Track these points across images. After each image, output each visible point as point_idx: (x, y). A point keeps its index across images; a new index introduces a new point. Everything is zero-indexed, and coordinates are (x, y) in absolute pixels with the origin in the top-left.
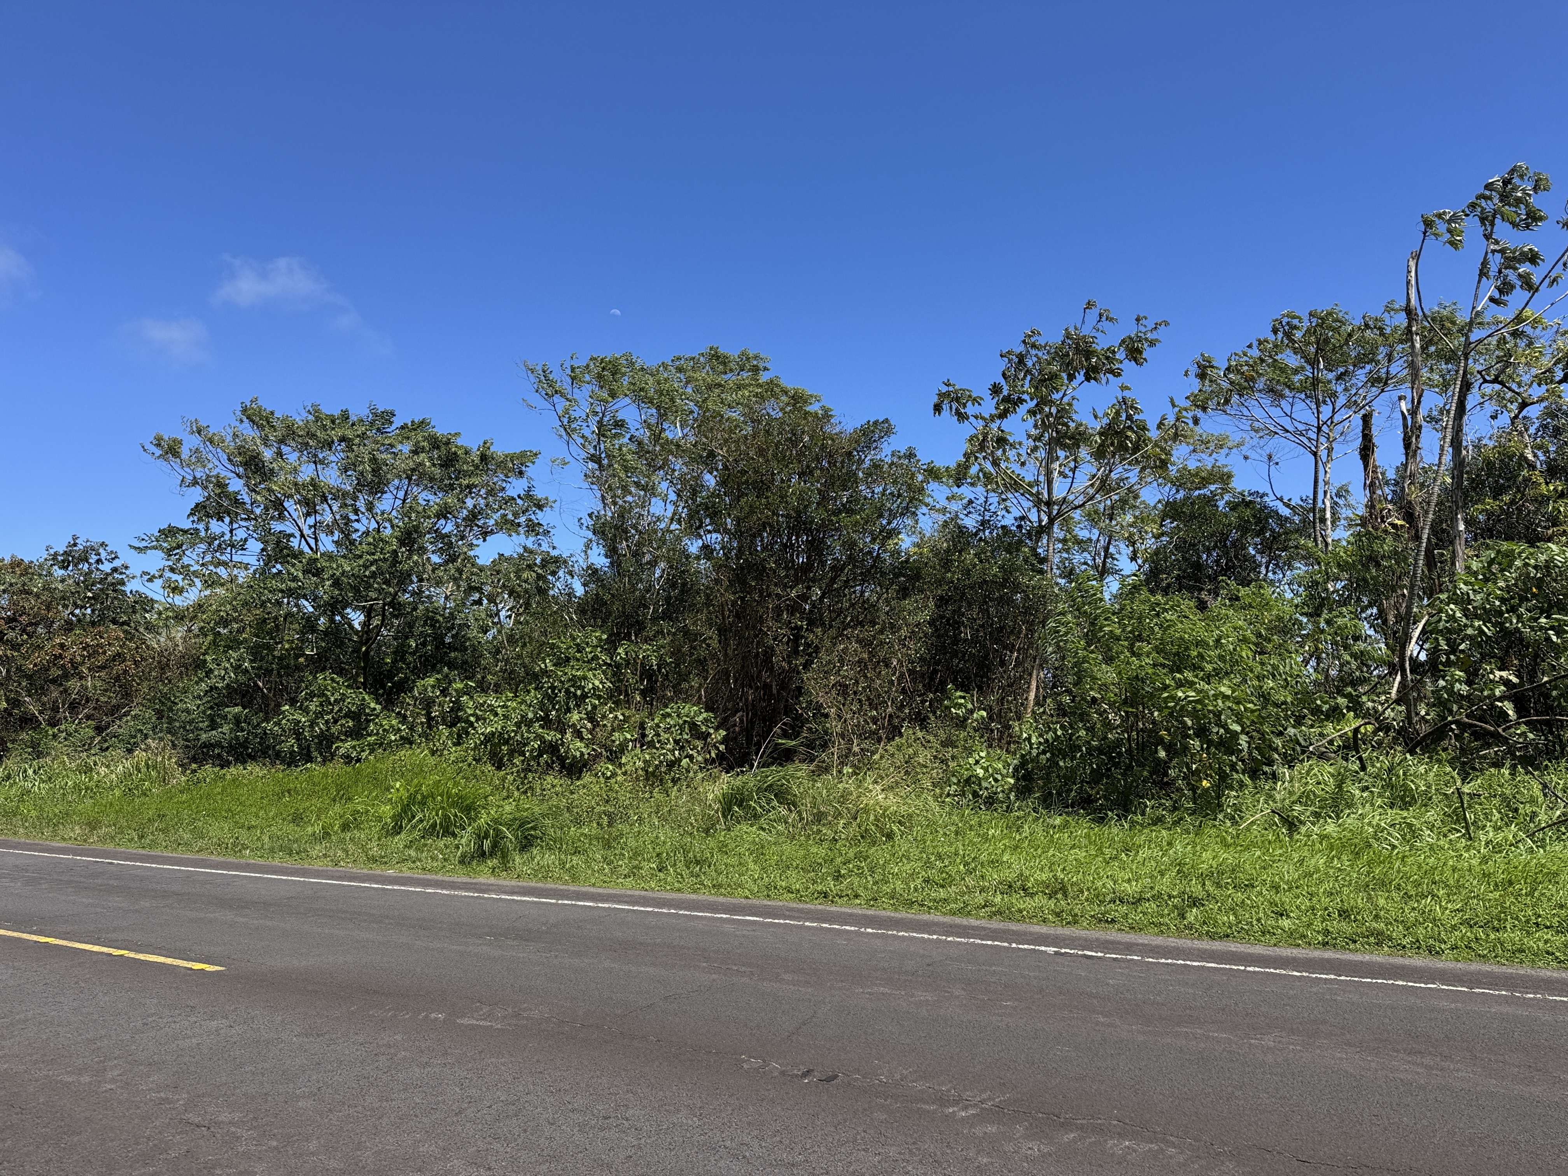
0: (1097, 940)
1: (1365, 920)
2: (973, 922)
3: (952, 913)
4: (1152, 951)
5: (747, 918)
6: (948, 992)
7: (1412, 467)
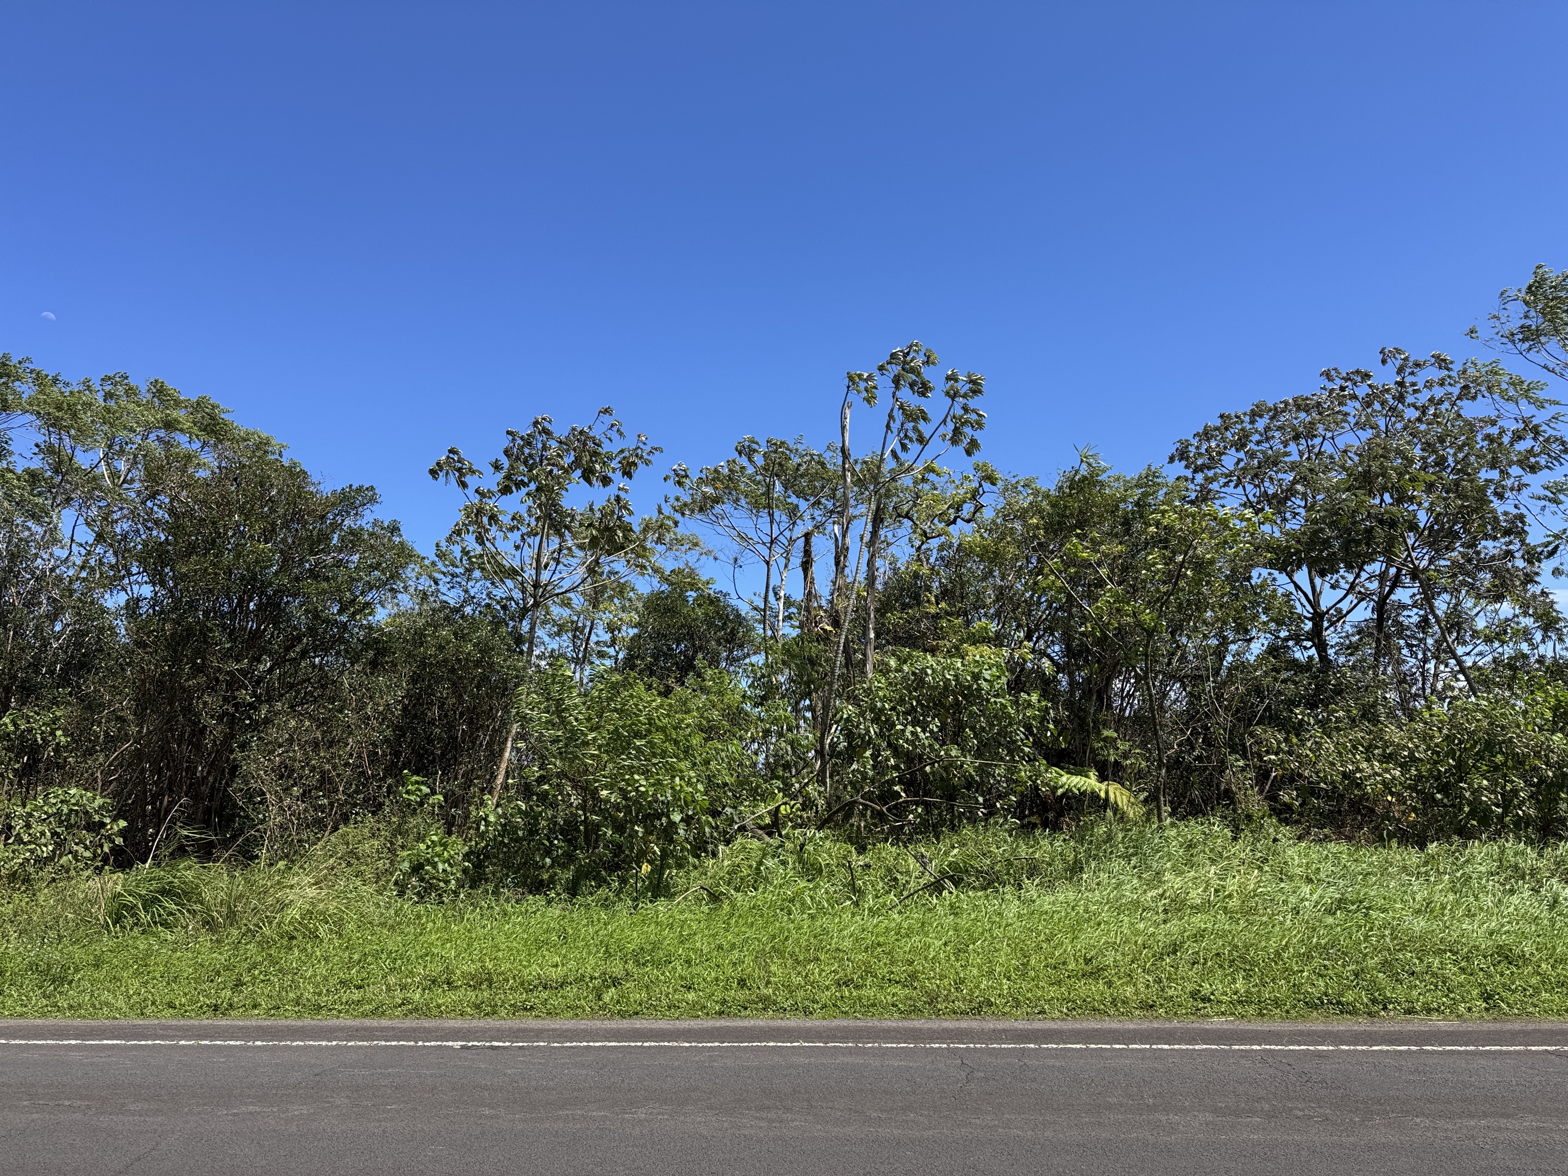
0: (510, 1029)
1: (759, 988)
2: (385, 1022)
3: (365, 1015)
4: (559, 1036)
5: (105, 1042)
6: (329, 1102)
7: (840, 582)
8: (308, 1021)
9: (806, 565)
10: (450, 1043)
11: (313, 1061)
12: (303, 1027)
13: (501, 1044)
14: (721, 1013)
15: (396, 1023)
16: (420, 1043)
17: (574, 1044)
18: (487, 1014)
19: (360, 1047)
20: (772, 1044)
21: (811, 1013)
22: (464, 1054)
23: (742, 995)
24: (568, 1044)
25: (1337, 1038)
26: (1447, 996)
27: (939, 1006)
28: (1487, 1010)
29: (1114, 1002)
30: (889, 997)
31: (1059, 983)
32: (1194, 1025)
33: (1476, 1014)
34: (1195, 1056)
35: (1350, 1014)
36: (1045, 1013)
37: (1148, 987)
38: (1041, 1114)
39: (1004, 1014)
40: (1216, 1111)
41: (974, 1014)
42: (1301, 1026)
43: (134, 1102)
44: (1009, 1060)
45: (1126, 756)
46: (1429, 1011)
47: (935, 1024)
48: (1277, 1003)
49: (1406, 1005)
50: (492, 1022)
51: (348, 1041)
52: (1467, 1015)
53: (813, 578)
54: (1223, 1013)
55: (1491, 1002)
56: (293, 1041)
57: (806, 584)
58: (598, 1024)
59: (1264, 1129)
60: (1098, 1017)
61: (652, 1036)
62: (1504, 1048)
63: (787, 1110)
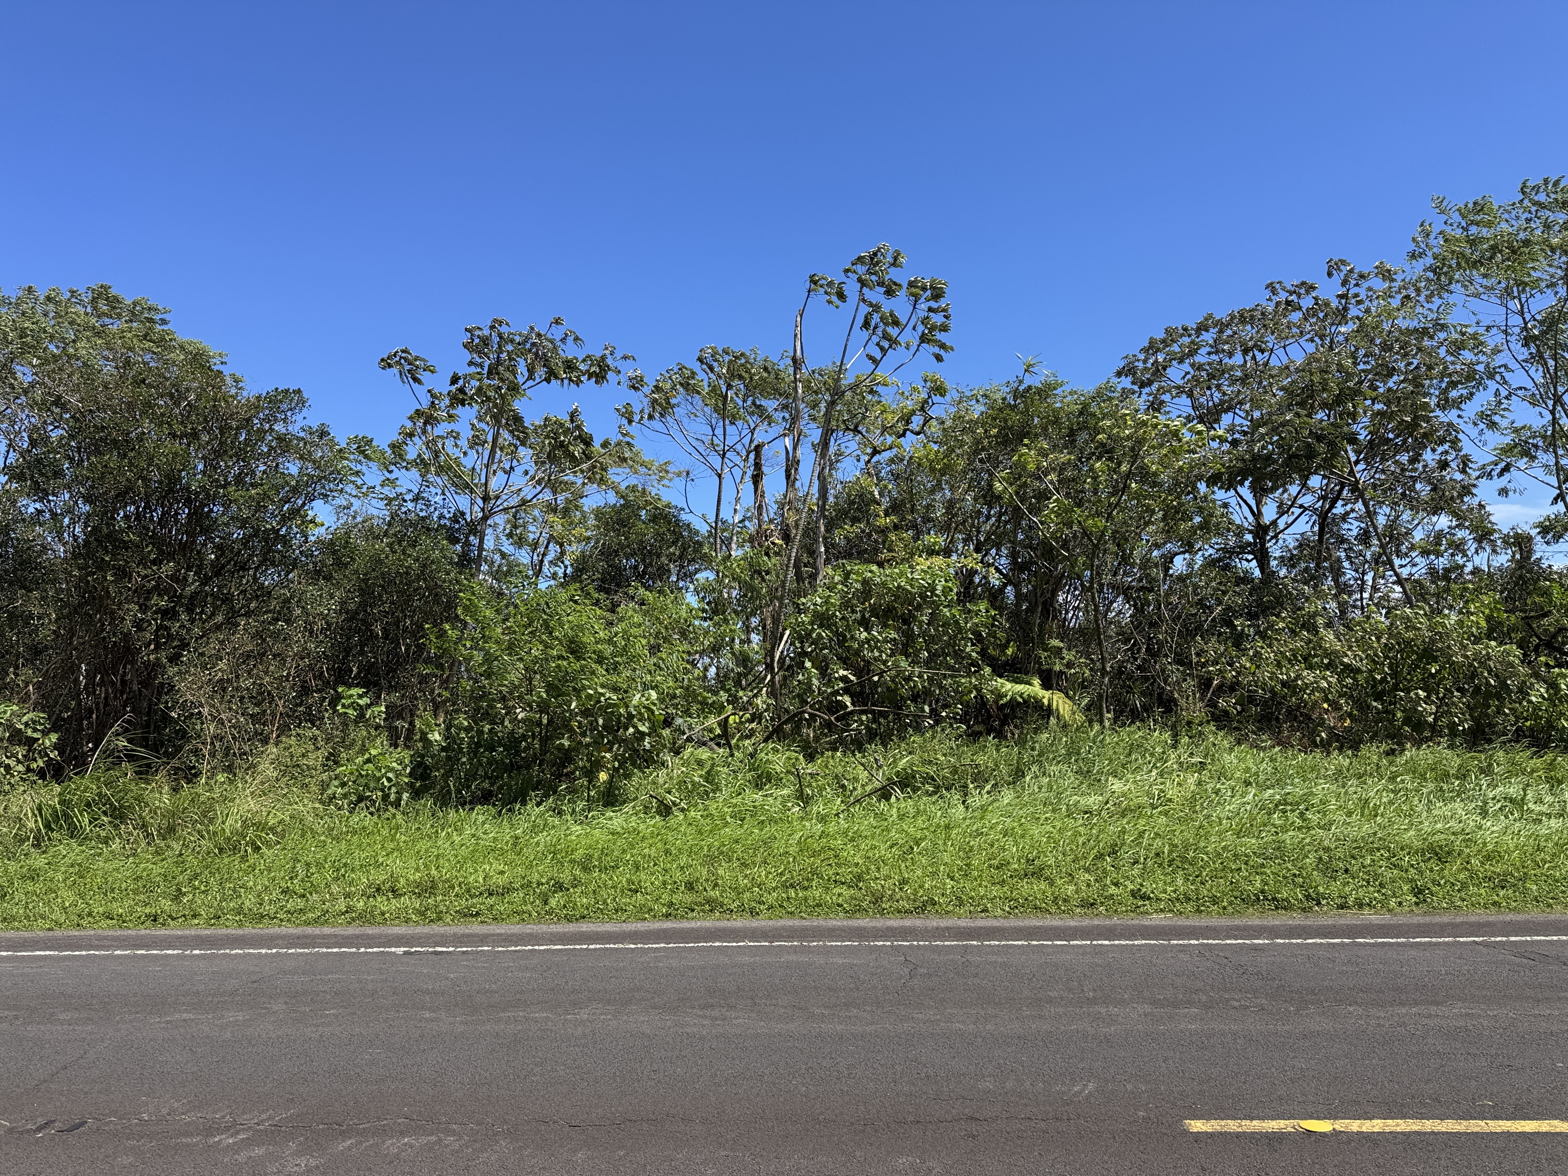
0: (455, 934)
1: (705, 890)
2: (327, 930)
3: (307, 923)
4: (505, 940)
5: (38, 953)
6: (266, 1008)
7: (791, 495)
8: (249, 930)
9: (757, 479)
10: (393, 949)
11: (251, 969)
12: (243, 936)
13: (444, 949)
14: (667, 916)
15: (338, 931)
16: (362, 950)
17: (519, 948)
18: (432, 921)
19: (301, 954)
20: (717, 944)
21: (757, 914)
22: (406, 959)
23: (689, 898)
24: (513, 948)
25: (1273, 932)
26: (1379, 891)
27: (884, 905)
28: (1417, 904)
29: (1055, 901)
30: (834, 898)
31: (1003, 883)
32: (1133, 922)
33: (1407, 908)
34: (1134, 951)
35: (1285, 909)
36: (987, 911)
37: (1088, 885)
38: (983, 1008)
39: (947, 913)
40: (1155, 1003)
41: (918, 913)
42: (1237, 922)
43: (64, 1011)
44: (952, 957)
45: (1070, 665)
46: (1361, 906)
47: (880, 923)
48: (1215, 901)
49: (1339, 901)
50: (437, 929)
51: (288, 948)
52: (1398, 910)
53: (763, 492)
54: (1162, 910)
55: (1421, 896)
56: (232, 949)
57: (756, 498)
58: (544, 928)
59: (1202, 1019)
60: (1039, 914)
61: (598, 939)
62: (1434, 940)
63: (731, 1007)
